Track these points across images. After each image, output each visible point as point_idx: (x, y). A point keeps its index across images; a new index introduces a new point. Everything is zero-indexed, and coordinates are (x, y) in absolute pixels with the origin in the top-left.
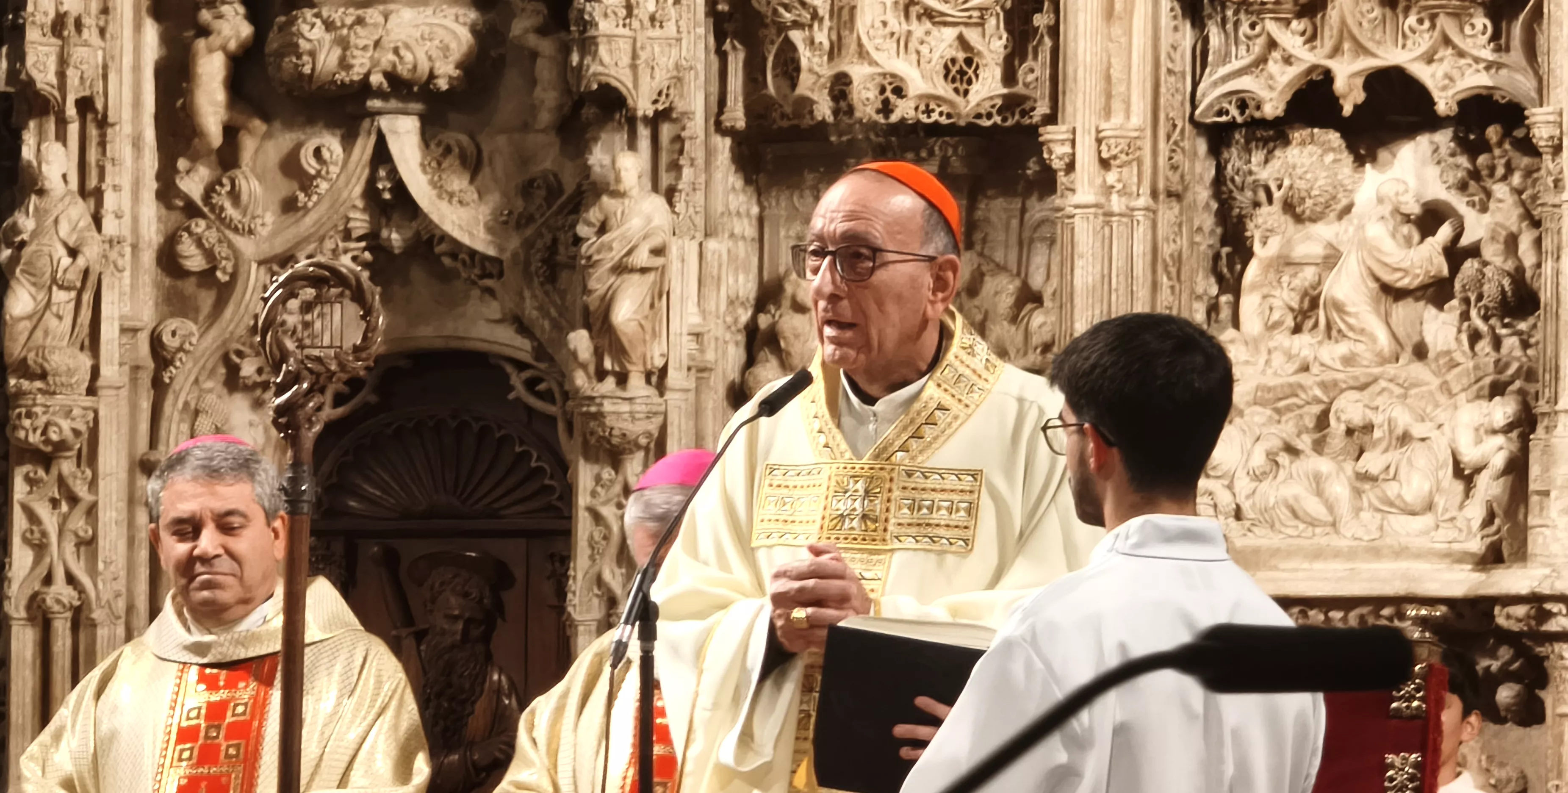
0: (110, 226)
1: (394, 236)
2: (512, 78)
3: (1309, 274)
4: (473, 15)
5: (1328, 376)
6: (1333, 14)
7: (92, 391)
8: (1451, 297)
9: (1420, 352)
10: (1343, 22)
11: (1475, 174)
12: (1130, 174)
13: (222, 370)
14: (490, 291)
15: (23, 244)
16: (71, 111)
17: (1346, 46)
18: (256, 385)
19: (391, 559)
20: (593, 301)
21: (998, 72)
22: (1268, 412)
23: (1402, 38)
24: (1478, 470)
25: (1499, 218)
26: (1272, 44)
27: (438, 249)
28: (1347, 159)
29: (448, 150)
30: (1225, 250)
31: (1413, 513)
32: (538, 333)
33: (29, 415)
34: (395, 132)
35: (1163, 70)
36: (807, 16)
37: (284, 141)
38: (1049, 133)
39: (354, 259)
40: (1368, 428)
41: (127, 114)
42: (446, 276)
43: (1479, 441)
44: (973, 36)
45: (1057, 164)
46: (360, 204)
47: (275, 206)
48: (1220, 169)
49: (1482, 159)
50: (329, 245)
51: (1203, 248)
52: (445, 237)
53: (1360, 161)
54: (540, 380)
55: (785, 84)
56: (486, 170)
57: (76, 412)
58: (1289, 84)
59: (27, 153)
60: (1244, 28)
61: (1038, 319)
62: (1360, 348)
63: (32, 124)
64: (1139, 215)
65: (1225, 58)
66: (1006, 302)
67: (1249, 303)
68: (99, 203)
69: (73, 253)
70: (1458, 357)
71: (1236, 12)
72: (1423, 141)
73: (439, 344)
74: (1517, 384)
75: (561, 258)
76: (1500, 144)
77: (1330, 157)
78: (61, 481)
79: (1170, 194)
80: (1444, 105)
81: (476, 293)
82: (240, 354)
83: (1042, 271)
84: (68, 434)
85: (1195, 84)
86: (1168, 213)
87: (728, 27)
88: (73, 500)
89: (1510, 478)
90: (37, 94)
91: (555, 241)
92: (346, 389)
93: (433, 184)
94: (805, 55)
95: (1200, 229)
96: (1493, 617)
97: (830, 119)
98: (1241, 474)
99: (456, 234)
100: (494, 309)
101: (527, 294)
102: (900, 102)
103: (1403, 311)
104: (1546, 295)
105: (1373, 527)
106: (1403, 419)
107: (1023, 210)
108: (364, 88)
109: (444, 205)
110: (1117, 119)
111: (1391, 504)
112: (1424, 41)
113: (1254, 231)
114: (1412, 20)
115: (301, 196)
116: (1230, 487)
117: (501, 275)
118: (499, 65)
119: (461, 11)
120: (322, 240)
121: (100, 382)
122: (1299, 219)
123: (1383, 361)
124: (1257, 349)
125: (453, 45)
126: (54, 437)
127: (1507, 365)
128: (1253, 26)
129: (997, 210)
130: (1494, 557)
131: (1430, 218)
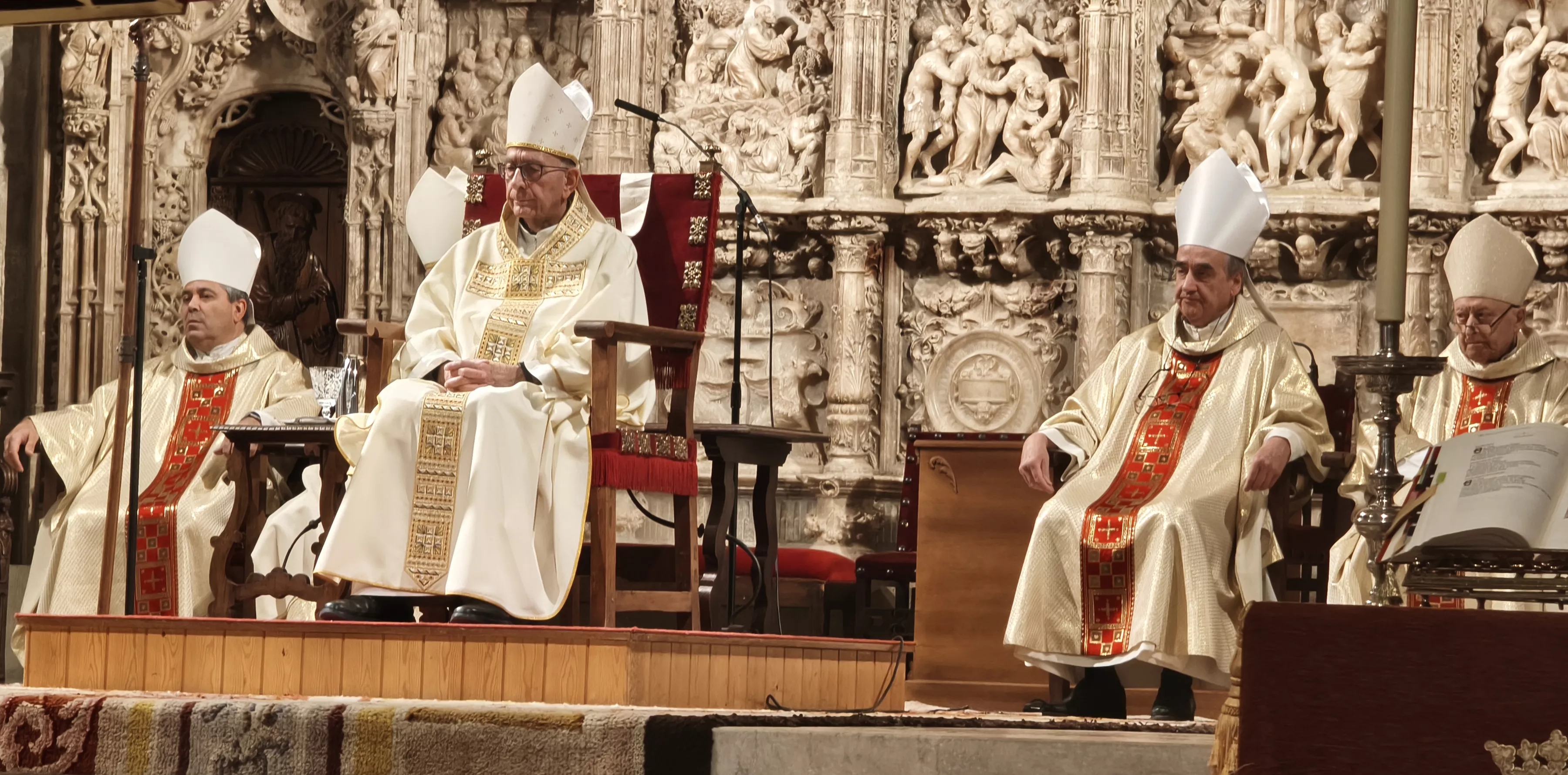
1: (262, 32)
3: (721, 54)
5: (729, 104)
7: (106, 107)
8: (791, 64)
9: (775, 93)
11: (804, 4)
13: (174, 100)
14: (310, 60)
15: (72, 31)
18: (191, 108)
19: (259, 198)
20: (359, 62)
22: (698, 122)
24: (801, 151)
25: (815, 25)
27: (285, 38)
30: (679, 42)
31: (768, 172)
32: (333, 80)
33: (74, 118)
39: (242, 43)
40: (747, 130)
42: (288, 53)
43: (801, 136)
46: (245, 15)
47: (202, 16)
48: (677, 1)
50: (229, 36)
51: (668, 40)
52: (288, 32)
54: (335, 107)
57: (97, 117)
62: (745, 90)
64: (635, 21)
66: (569, 66)
67: (690, 67)
69: (97, 36)
70: (793, 94)
73: (285, 88)
74: (822, 108)
75: (345, 43)
78: (90, 153)
79: (651, 12)
81: (304, 62)
82: (183, 91)
83: (588, 53)
84: (93, 129)
86: (650, 21)
88: (96, 162)
89: (817, 155)
91: (342, 34)
92: (238, 111)
93: (282, 5)
95: (666, 30)
96: (806, 223)
98: (683, 152)
99: (293, 30)
100: (312, 70)
101: (328, 61)
103: (767, 72)
104: (836, 63)
105: (749, 179)
106: (764, 125)
107: (579, 22)
109: (287, 16)
111: (758, 167)
113: (693, 31)
115: (215, 11)
116: (678, 159)
117: (315, 51)
120: (225, 33)
121: (111, 103)
122: (716, 26)
123: (756, 96)
126: (86, 130)
127: (817, 99)
129: (566, 21)
130: (808, 194)
131: (781, 25)
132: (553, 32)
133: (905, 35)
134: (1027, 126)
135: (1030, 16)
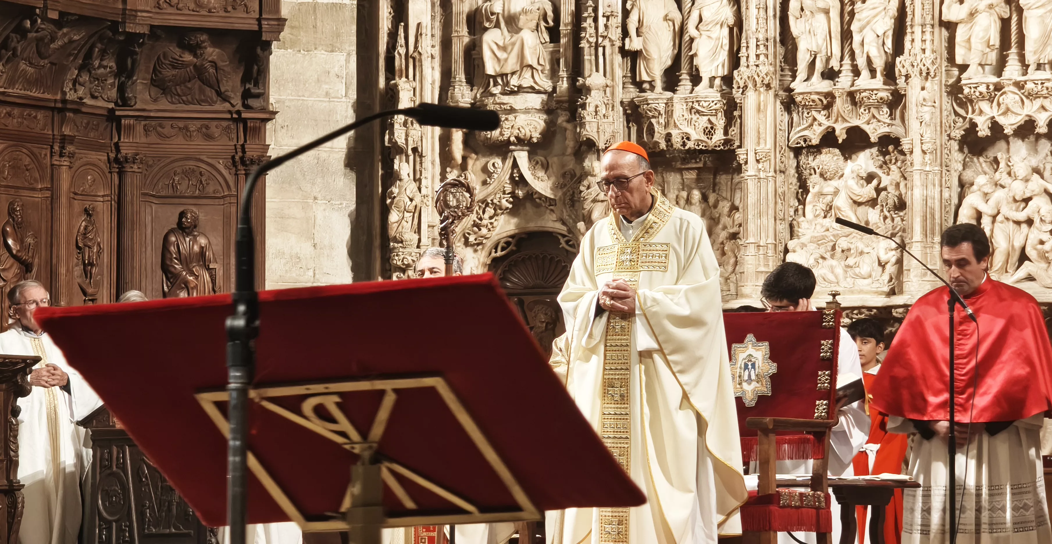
0: (424, 191)
1: (520, 192)
2: (558, 137)
3: (829, 198)
4: (545, 117)
5: (836, 232)
6: (835, 108)
7: (418, 247)
8: (877, 204)
10: (838, 111)
11: (885, 163)
12: (766, 165)
13: (463, 240)
14: (552, 210)
16: (410, 152)
17: (840, 119)
18: (474, 244)
20: (585, 212)
21: (722, 131)
22: (815, 245)
23: (858, 116)
24: (886, 263)
25: (893, 177)
26: (815, 119)
27: (535, 197)
28: (842, 158)
29: (537, 163)
30: (800, 190)
31: (865, 278)
32: (568, 224)
33: (397, 255)
34: (519, 157)
35: (778, 129)
36: (657, 114)
37: (483, 161)
38: (739, 151)
39: (507, 201)
40: (849, 250)
41: (429, 153)
42: (538, 206)
43: (887, 253)
44: (713, 119)
45: (742, 162)
46: (508, 182)
47: (480, 183)
48: (798, 163)
49: (887, 157)
50: (498, 196)
51: (793, 190)
52: (537, 192)
53: (846, 159)
54: (570, 241)
55: (650, 137)
56: (550, 169)
57: (413, 254)
58: (821, 133)
59: (396, 167)
60: (805, 114)
61: (737, 215)
63: (397, 157)
64: (770, 179)
65: (799, 125)
66: (726, 210)
68: (420, 183)
69: (411, 200)
70: (880, 225)
71: (803, 109)
72: (868, 151)
73: (536, 229)
74: (900, 234)
76: (893, 152)
77: (835, 158)
79: (781, 172)
80: (874, 138)
81: (548, 211)
82: (469, 234)
83: (739, 199)
84: (411, 262)
85: (789, 134)
86: (780, 178)
87: (631, 118)
89: (897, 265)
90: (399, 146)
91: (574, 193)
92: (505, 245)
93: (532, 174)
94: (656, 127)
95: (791, 183)
96: (892, 313)
97: (665, 149)
99: (540, 191)
100: (554, 217)
101: (564, 211)
102: (689, 142)
103: (861, 210)
104: (908, 202)
106: (861, 246)
107: (732, 179)
108: (508, 143)
109: (536, 181)
110: (762, 146)
111: (857, 276)
112: (867, 117)
113: (810, 183)
114: (862, 110)
115: (488, 180)
117: (556, 205)
118: (554, 134)
119: (541, 115)
120: (496, 194)
122: (825, 179)
124: (811, 224)
125: (538, 127)
126: (406, 263)
127: (896, 227)
128: (808, 113)
129: (723, 179)
130: (892, 293)
131: (870, 178)
132: (715, 187)
133: (955, 182)
134: (1042, 242)
135: (1041, 166)
